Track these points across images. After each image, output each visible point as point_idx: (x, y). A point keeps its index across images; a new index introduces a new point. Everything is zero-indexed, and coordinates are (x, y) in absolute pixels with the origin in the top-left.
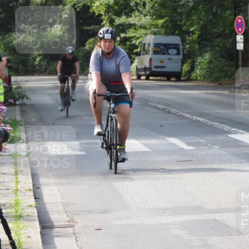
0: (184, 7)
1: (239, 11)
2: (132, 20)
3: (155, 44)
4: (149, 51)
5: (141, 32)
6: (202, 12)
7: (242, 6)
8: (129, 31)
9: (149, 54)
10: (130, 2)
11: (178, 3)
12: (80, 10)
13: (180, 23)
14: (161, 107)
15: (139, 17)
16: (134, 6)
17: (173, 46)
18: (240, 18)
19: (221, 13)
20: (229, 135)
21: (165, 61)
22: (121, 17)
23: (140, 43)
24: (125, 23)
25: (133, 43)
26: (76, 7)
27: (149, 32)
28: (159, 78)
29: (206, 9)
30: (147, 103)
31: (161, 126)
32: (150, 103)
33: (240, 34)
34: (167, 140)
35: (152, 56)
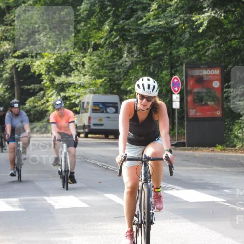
0: (122, 66)
1: (175, 71)
2: (72, 79)
3: (94, 103)
4: (88, 109)
5: (80, 91)
6: (140, 72)
7: (178, 66)
8: (69, 90)
9: (88, 112)
10: (69, 62)
11: (116, 63)
12: (21, 70)
13: (119, 82)
14: (99, 163)
15: (78, 77)
16: (73, 66)
17: (111, 105)
18: (177, 78)
19: (157, 73)
20: (166, 192)
21: (104, 119)
22: (61, 77)
23: (80, 102)
24: (64, 82)
25: (73, 102)
26: (17, 66)
27: (88, 91)
28: (97, 136)
29: (143, 68)
30: (86, 159)
31: (99, 182)
32: (88, 160)
33: (176, 93)
34: (105, 196)
35: (90, 114)
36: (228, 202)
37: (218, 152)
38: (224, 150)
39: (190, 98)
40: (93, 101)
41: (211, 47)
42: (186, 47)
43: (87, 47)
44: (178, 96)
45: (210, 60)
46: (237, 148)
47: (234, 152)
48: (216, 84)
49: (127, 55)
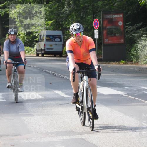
0: (64, 13)
1: (95, 16)
3: (47, 35)
4: (44, 39)
6: (75, 16)
7: (98, 13)
9: (43, 41)
11: (60, 11)
12: (3, 16)
13: (62, 23)
14: (50, 72)
17: (57, 37)
18: (97, 20)
19: (85, 17)
21: (53, 45)
23: (39, 35)
25: (34, 35)
28: (49, 55)
29: (76, 14)
30: (42, 70)
31: (50, 84)
32: (44, 70)
33: (96, 29)
34: (54, 92)
35: (45, 42)
36: (128, 94)
37: (123, 64)
38: (126, 63)
39: (105, 32)
40: (47, 34)
41: (117, 1)
42: (102, 1)
43: (43, 1)
44: (98, 31)
45: (117, 9)
46: (133, 62)
47: (131, 65)
48: (121, 23)
49: (67, 7)
